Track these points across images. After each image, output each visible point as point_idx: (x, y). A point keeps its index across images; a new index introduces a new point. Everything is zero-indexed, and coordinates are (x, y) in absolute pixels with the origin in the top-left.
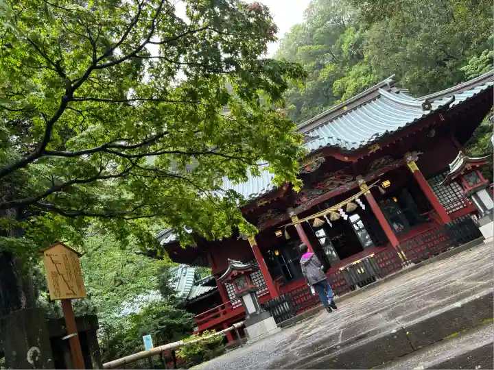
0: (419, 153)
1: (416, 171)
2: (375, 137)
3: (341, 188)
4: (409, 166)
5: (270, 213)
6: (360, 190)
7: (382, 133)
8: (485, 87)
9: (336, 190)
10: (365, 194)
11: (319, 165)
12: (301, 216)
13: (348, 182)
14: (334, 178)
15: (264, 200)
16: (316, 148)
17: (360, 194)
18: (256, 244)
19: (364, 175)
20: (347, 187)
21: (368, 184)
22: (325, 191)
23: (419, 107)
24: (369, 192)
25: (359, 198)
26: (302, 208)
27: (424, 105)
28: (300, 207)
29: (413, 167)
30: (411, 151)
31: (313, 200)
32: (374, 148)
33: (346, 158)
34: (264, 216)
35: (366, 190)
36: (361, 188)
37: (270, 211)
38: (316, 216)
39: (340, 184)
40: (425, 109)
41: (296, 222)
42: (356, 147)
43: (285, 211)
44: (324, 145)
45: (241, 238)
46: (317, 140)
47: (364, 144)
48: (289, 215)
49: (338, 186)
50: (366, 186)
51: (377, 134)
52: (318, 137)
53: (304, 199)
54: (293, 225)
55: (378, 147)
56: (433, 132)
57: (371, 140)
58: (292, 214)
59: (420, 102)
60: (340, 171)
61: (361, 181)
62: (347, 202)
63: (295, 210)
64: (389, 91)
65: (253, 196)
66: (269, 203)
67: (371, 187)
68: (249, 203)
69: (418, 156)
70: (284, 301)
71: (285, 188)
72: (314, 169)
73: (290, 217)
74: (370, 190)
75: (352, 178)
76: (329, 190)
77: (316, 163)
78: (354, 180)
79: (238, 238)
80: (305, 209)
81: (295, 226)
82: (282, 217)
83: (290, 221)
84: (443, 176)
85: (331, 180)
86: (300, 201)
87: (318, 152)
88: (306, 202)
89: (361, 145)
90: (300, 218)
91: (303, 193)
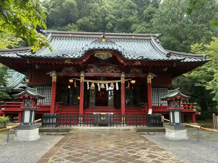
0: (155, 76)
1: (150, 83)
2: (141, 58)
3: (112, 74)
4: (148, 79)
5: (71, 69)
6: (120, 79)
8: (196, 60)
9: (109, 74)
10: (122, 82)
11: (108, 58)
12: (86, 78)
13: (117, 72)
14: (111, 67)
15: (70, 61)
16: (111, 48)
17: (119, 81)
18: (55, 81)
19: (126, 73)
20: (116, 75)
21: (125, 78)
22: (105, 71)
23: (165, 54)
25: (118, 83)
26: (89, 74)
27: (168, 54)
28: (87, 73)
29: (149, 81)
30: (152, 73)
31: (96, 73)
32: (138, 63)
33: (122, 61)
34: (67, 69)
35: (123, 81)
36: (122, 79)
37: (72, 68)
38: (93, 82)
39: (113, 72)
40: (167, 56)
41: (82, 80)
42: (130, 58)
43: (79, 72)
44: (115, 49)
45: (49, 74)
47: (134, 58)
48: (80, 75)
49: (111, 72)
50: (124, 79)
51: (143, 57)
52: (114, 43)
53: (92, 70)
54: (80, 81)
55: (139, 63)
56: (166, 69)
57: (138, 58)
58: (82, 75)
59: (166, 52)
60: (116, 66)
61: (123, 75)
62: (111, 82)
63: (85, 74)
64: (155, 40)
65: (65, 56)
66: (73, 64)
67: (126, 80)
68: (60, 58)
69: (154, 76)
70: (55, 117)
71: (84, 60)
72: (104, 58)
73: (80, 76)
74: (125, 82)
75: (120, 72)
76: (106, 72)
77: (107, 56)
78: (120, 73)
79: (48, 73)
80: (90, 75)
81: (81, 82)
82: (76, 74)
83: (79, 78)
84: (158, 90)
85: (110, 67)
86: (89, 70)
87: (111, 50)
88: (92, 72)
89: (132, 58)
90: (85, 79)
91: (93, 67)
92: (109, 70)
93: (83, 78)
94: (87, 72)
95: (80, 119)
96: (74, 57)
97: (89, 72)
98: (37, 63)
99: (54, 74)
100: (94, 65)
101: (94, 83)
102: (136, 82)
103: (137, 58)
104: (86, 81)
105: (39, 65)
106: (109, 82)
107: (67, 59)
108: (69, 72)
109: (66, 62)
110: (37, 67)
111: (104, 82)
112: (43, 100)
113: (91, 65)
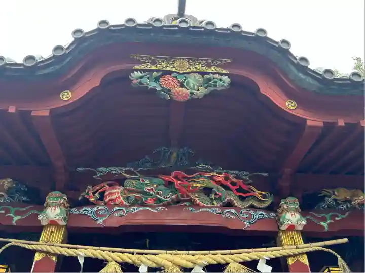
13: (253, 207)
17: (275, 252)
20: (246, 218)
24: (305, 259)
26: (96, 216)
31: (136, 209)
35: (296, 249)
38: (114, 256)
39: (229, 205)
41: (49, 244)
49: (222, 206)
53: (116, 193)
62: (228, 258)
63: (74, 211)
67: (316, 246)
75: (268, 202)
78: (272, 208)
80: (100, 222)
81: (38, 256)
82: (17, 214)
86: (102, 194)
88: (115, 204)
91: (121, 182)
92: (207, 191)
93: (59, 236)
94: (87, 203)
97: (93, 204)
104: (71, 252)
106: (216, 256)
111: (183, 258)
113: (114, 170)
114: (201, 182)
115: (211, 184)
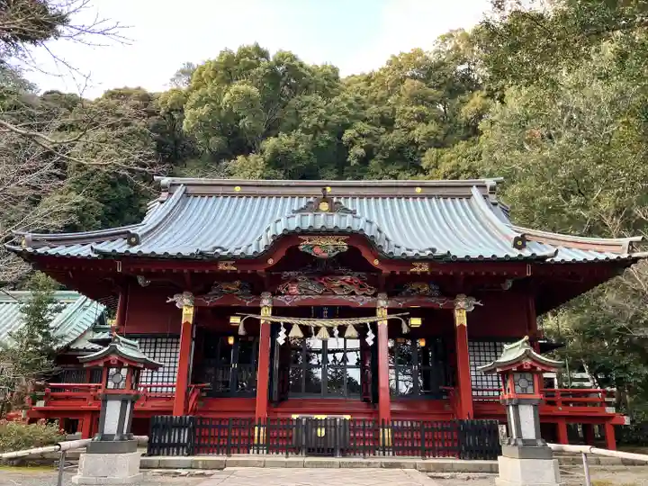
0: (478, 303)
1: (462, 326)
2: (429, 252)
3: (351, 299)
4: (457, 314)
5: (234, 287)
7: (441, 251)
9: (342, 298)
10: (379, 324)
11: (336, 253)
13: (364, 294)
14: (348, 278)
15: (232, 265)
16: (343, 226)
17: (372, 319)
18: (191, 322)
19: (390, 296)
20: (361, 301)
21: (390, 311)
22: (329, 291)
24: (386, 323)
26: (286, 301)
27: (517, 239)
28: (280, 298)
29: (461, 319)
30: (469, 295)
31: (305, 297)
32: (421, 267)
33: (376, 262)
34: (225, 286)
35: (382, 318)
36: (379, 313)
37: (238, 283)
38: (297, 322)
39: (353, 293)
40: (515, 246)
41: (266, 316)
42: (398, 253)
43: (257, 293)
44: (356, 228)
45: (175, 302)
46: (349, 216)
47: (410, 254)
48: (259, 302)
49: (349, 295)
51: (433, 250)
52: (353, 213)
53: (294, 289)
54: (259, 320)
55: (425, 268)
56: (509, 284)
57: (422, 255)
58: (265, 302)
59: (514, 233)
60: (362, 274)
61: (382, 303)
62: (349, 323)
63: (274, 299)
64: (485, 197)
65: (218, 250)
66: (239, 272)
67: (392, 316)
68: (205, 258)
69: (475, 305)
70: (185, 427)
71: (271, 262)
72: (326, 255)
73: (261, 305)
74: (389, 321)
75: (373, 292)
76: (335, 294)
77: (332, 248)
78: (375, 295)
79: (170, 300)
80: (287, 304)
81: (262, 322)
82: (250, 300)
83: (258, 311)
84: (495, 346)
85: (344, 280)
86: (287, 289)
87: (342, 233)
88: (294, 294)
89: (404, 254)
90: (273, 314)
91: (296, 281)
92: (342, 287)
93: (269, 312)
94: (279, 294)
95: (256, 435)
96: (242, 253)
97: (285, 294)
98: (142, 270)
99: (186, 301)
100: (299, 274)
101: (300, 326)
102: (423, 322)
103: (417, 254)
104: (277, 320)
105: (147, 275)
106: (343, 322)
107: (222, 258)
108: (231, 295)
109: (221, 267)
110: (141, 280)
111: (328, 323)
112: (155, 374)
113: (292, 273)
114: (337, 284)
115: (343, 283)
